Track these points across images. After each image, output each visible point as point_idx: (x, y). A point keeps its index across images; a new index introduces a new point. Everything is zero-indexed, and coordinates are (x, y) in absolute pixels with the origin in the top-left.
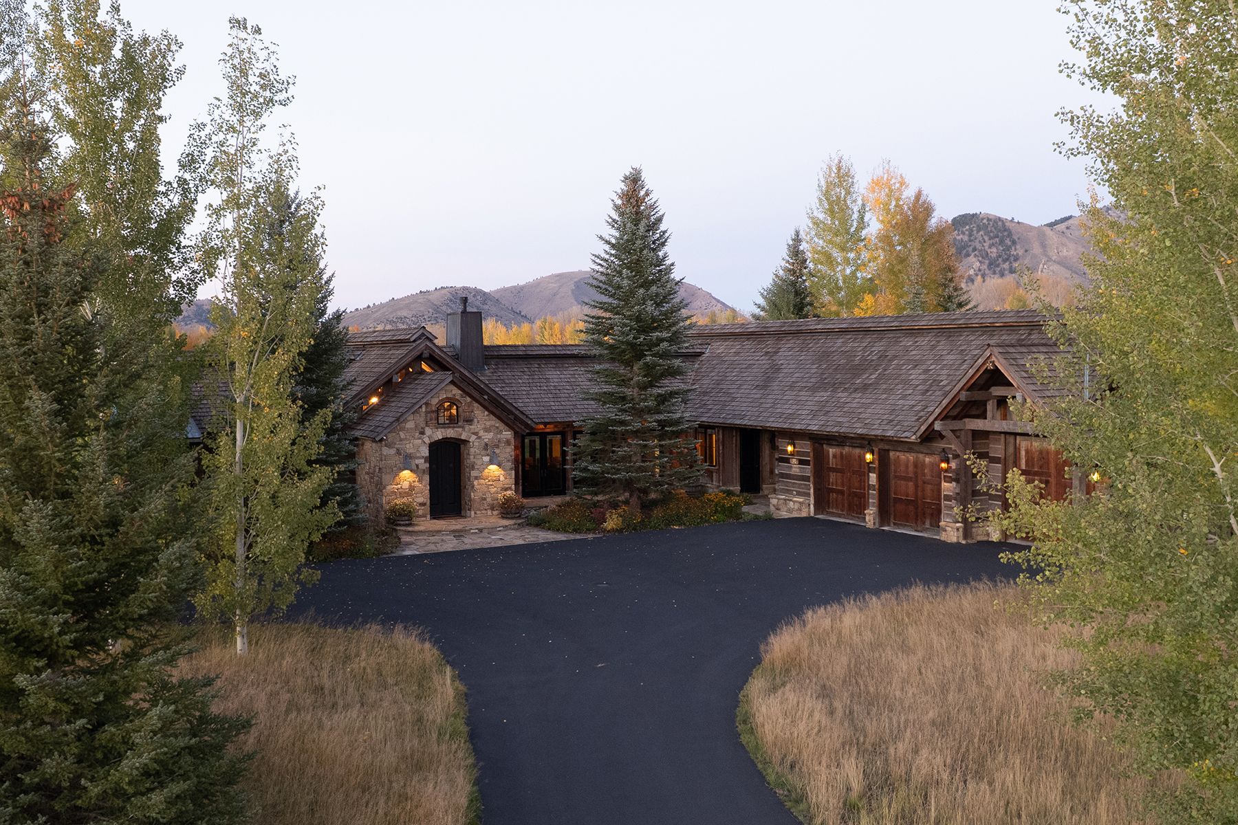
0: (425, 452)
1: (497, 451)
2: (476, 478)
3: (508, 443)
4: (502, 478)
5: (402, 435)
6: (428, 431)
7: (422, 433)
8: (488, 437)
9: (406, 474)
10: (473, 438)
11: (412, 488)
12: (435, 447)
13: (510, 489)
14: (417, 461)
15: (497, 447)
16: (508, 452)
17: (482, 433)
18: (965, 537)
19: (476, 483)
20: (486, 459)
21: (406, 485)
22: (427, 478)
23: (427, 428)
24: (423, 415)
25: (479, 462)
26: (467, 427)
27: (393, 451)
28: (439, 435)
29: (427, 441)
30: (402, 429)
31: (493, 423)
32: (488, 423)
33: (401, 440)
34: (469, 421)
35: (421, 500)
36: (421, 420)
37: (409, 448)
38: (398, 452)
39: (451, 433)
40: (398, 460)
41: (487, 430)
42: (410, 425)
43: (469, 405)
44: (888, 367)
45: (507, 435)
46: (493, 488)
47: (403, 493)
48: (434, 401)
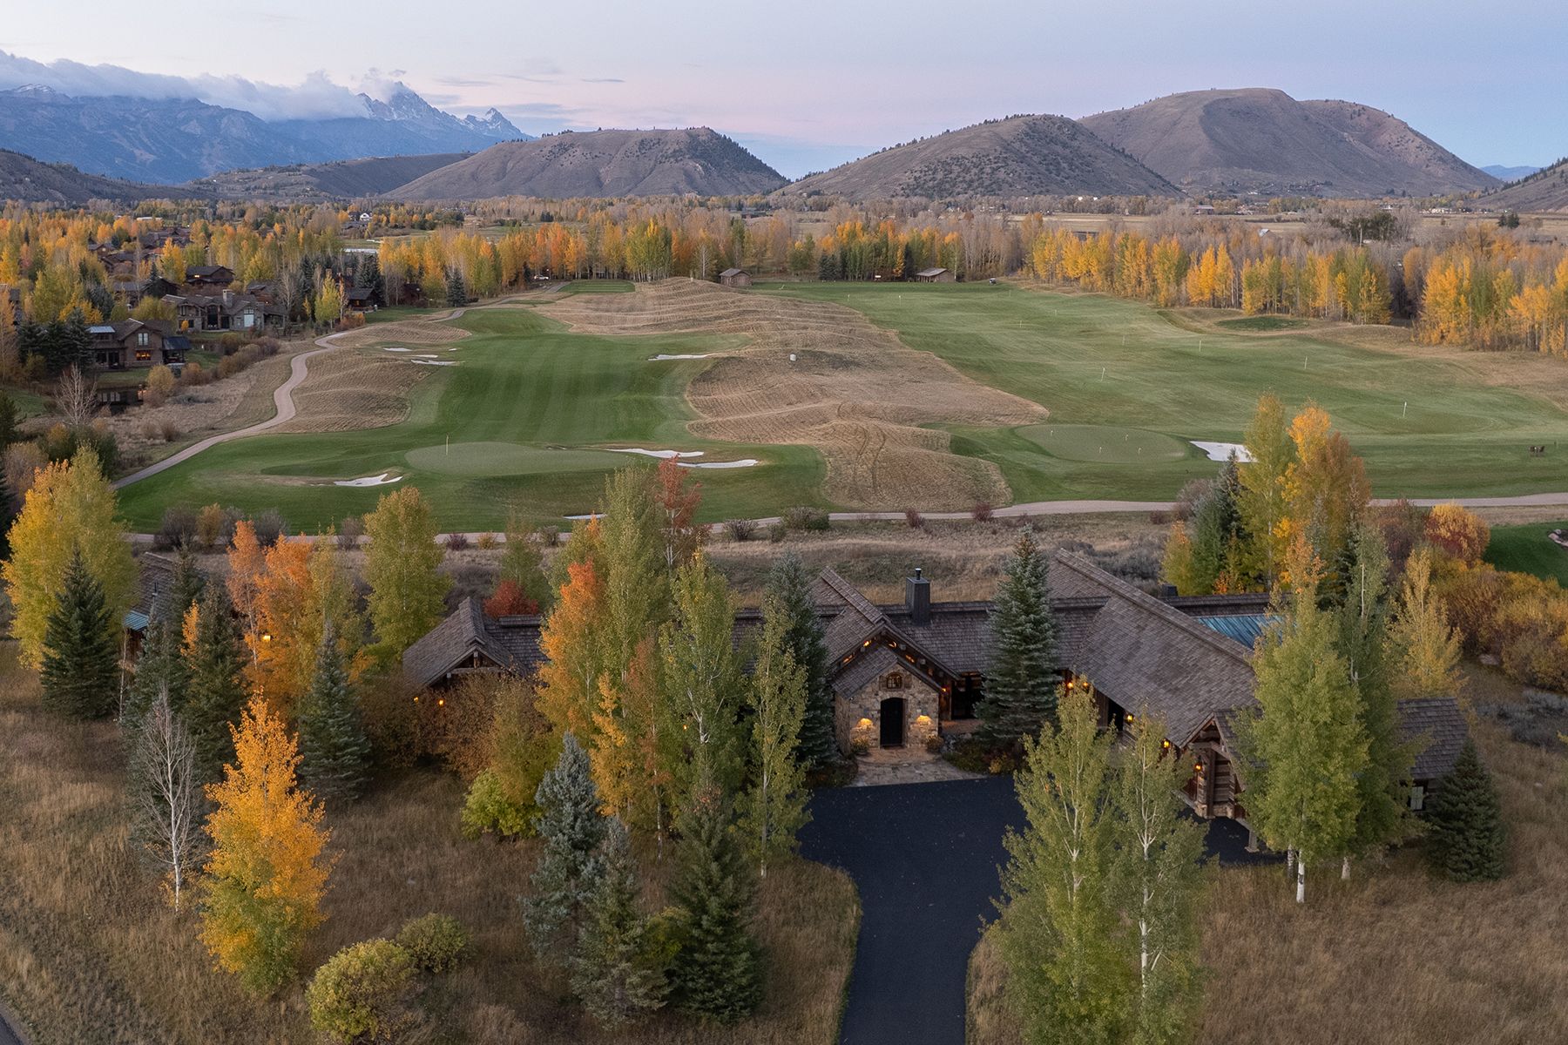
0: (878, 706)
1: (926, 706)
2: (912, 723)
3: (934, 700)
4: (929, 723)
5: (863, 696)
6: (881, 693)
7: (877, 695)
8: (921, 697)
9: (865, 721)
10: (911, 698)
11: (868, 729)
12: (886, 705)
13: (935, 730)
14: (873, 713)
15: (927, 703)
16: (934, 707)
17: (915, 695)
18: (1208, 814)
19: (911, 726)
20: (919, 711)
21: (865, 727)
22: (879, 723)
23: (879, 692)
24: (877, 684)
25: (914, 713)
26: (907, 690)
27: (857, 706)
28: (888, 696)
29: (880, 700)
30: (864, 692)
31: (924, 688)
32: (921, 689)
33: (863, 700)
34: (909, 687)
35: (874, 737)
36: (876, 686)
37: (868, 704)
38: (860, 707)
39: (895, 694)
40: (860, 712)
41: (920, 692)
42: (869, 690)
43: (908, 677)
44: (1194, 676)
45: (934, 695)
46: (923, 731)
47: (863, 733)
48: (886, 675)
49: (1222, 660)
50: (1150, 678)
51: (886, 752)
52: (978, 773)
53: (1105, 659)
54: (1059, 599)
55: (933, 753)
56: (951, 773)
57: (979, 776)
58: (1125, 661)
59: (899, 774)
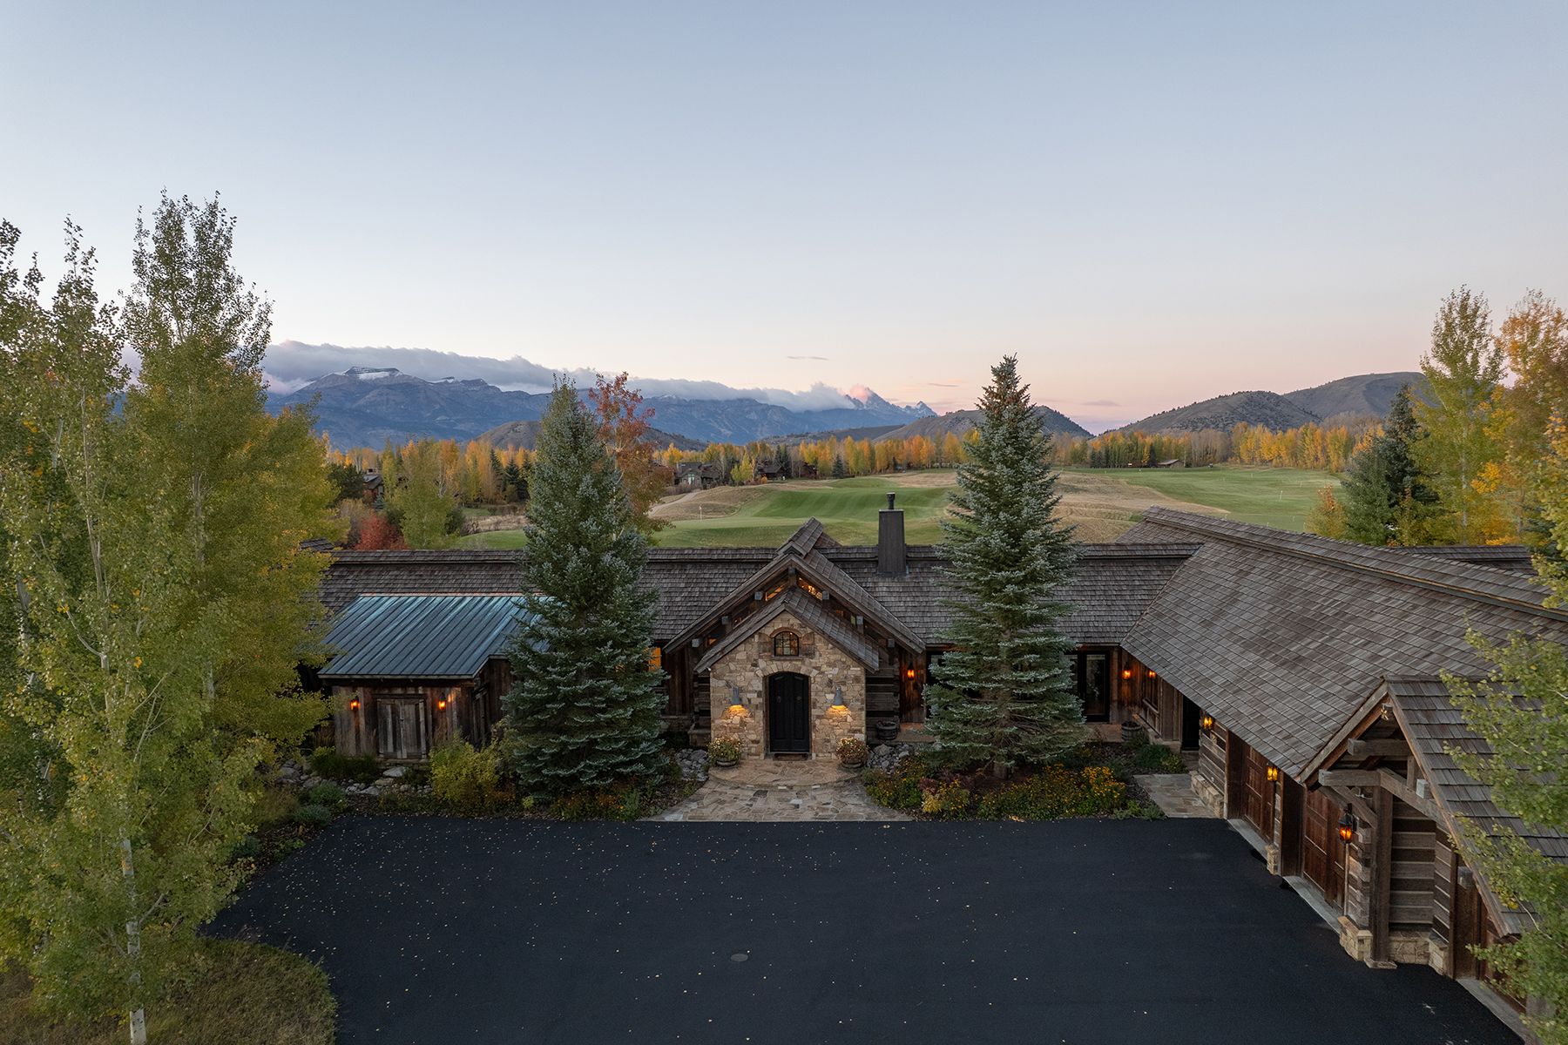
0: (758, 685)
1: (844, 688)
2: (818, 717)
3: (857, 679)
4: (849, 719)
5: (732, 666)
6: (762, 664)
7: (755, 665)
8: (832, 672)
9: (736, 708)
10: (815, 672)
11: (743, 723)
12: (773, 683)
13: (860, 731)
14: (749, 696)
15: (844, 683)
16: (857, 691)
17: (824, 668)
19: (817, 722)
20: (830, 697)
21: (737, 720)
22: (760, 714)
23: (760, 661)
24: (756, 646)
25: (821, 700)
26: (807, 660)
27: (721, 684)
28: (774, 667)
29: (760, 673)
30: (733, 660)
31: (838, 657)
32: (833, 658)
33: (731, 672)
34: (810, 655)
35: (754, 737)
36: (753, 651)
37: (740, 681)
38: (728, 685)
39: (787, 666)
40: (728, 693)
41: (830, 665)
42: (741, 655)
43: (808, 636)
44: (1338, 632)
45: (857, 670)
46: (838, 731)
47: (733, 729)
48: (769, 631)
49: (1401, 599)
50: (1248, 646)
51: (770, 763)
52: (900, 810)
53: (1176, 623)
54: (1118, 545)
55: (847, 770)
56: (857, 808)
57: (900, 817)
58: (1208, 624)
59: (759, 803)
